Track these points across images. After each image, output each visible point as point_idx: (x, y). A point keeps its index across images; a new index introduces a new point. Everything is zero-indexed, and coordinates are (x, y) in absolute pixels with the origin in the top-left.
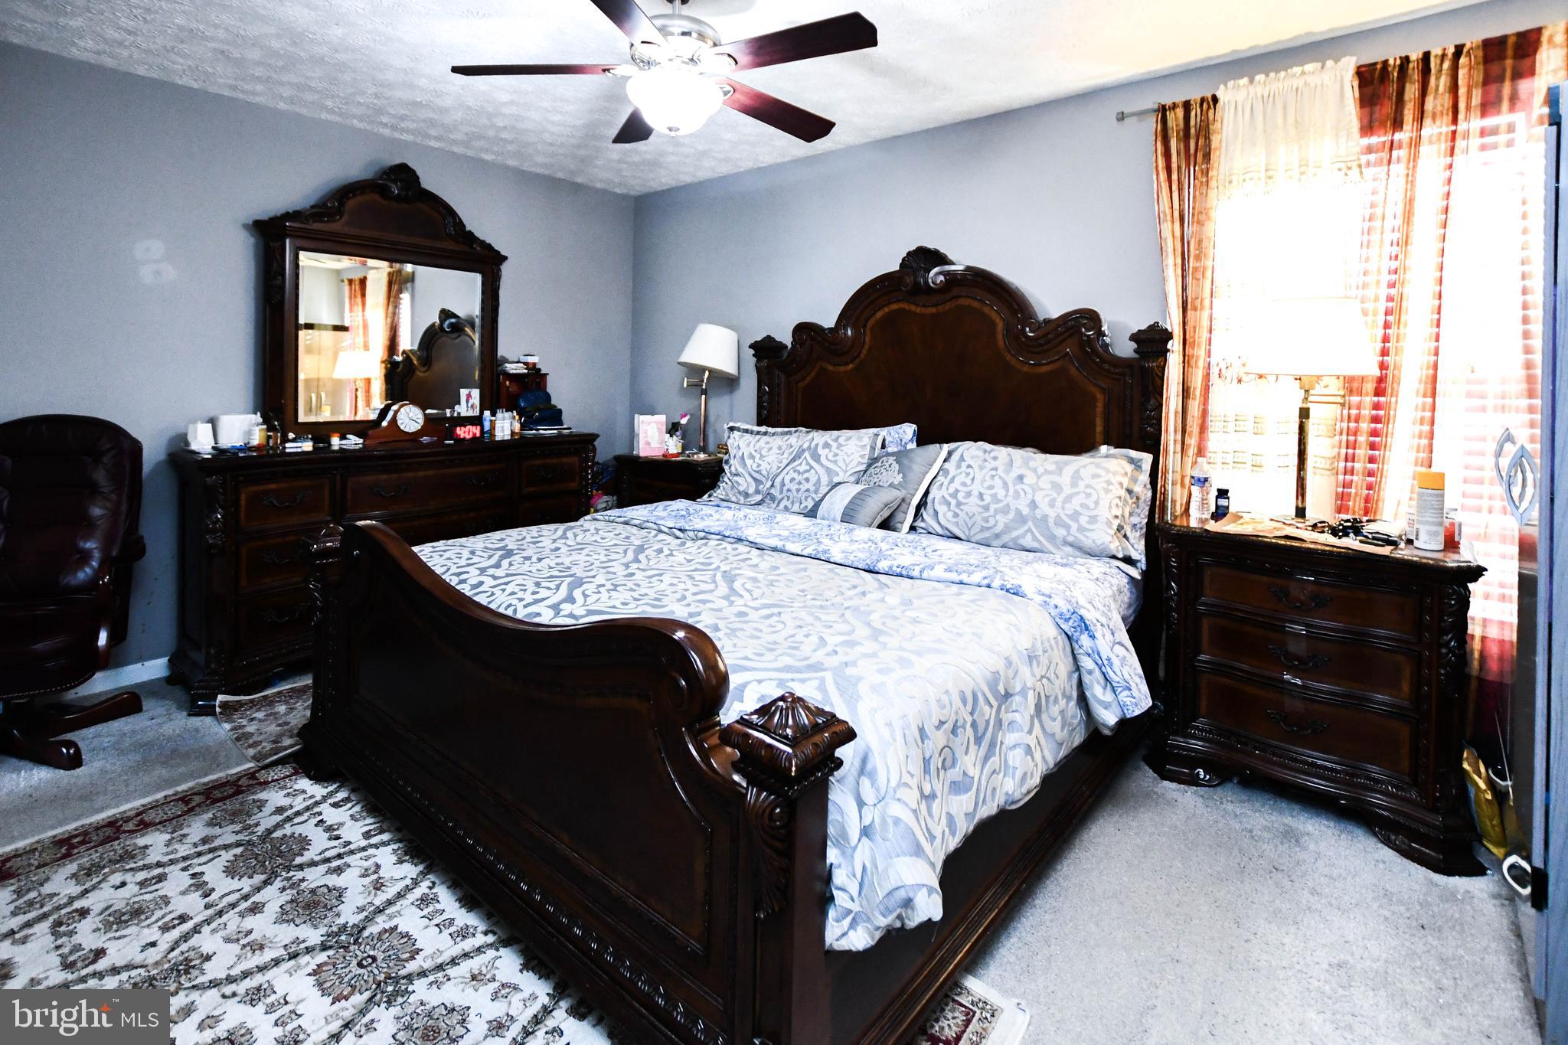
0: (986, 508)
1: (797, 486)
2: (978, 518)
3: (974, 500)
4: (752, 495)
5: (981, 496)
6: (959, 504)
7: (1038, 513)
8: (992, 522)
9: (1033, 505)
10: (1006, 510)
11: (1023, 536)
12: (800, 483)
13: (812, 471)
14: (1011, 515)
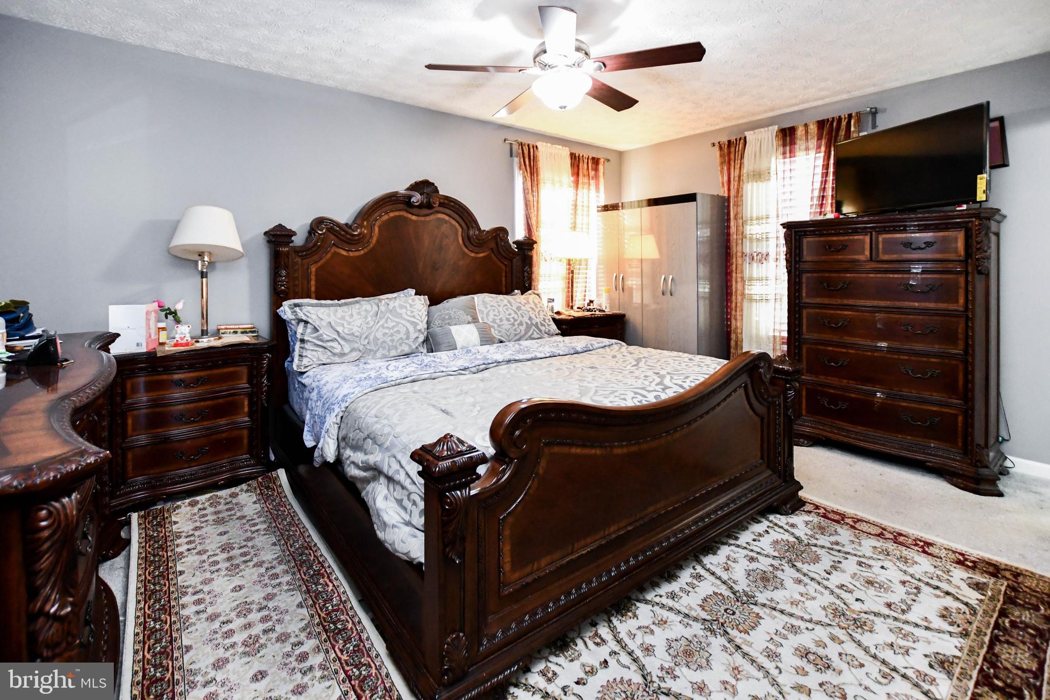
0: (513, 325)
1: (390, 338)
2: (512, 330)
3: (505, 322)
4: (347, 354)
5: (508, 320)
6: (499, 326)
7: (534, 322)
8: (519, 331)
9: (530, 318)
10: (521, 324)
11: (533, 334)
12: (392, 335)
13: (400, 325)
14: (525, 325)
